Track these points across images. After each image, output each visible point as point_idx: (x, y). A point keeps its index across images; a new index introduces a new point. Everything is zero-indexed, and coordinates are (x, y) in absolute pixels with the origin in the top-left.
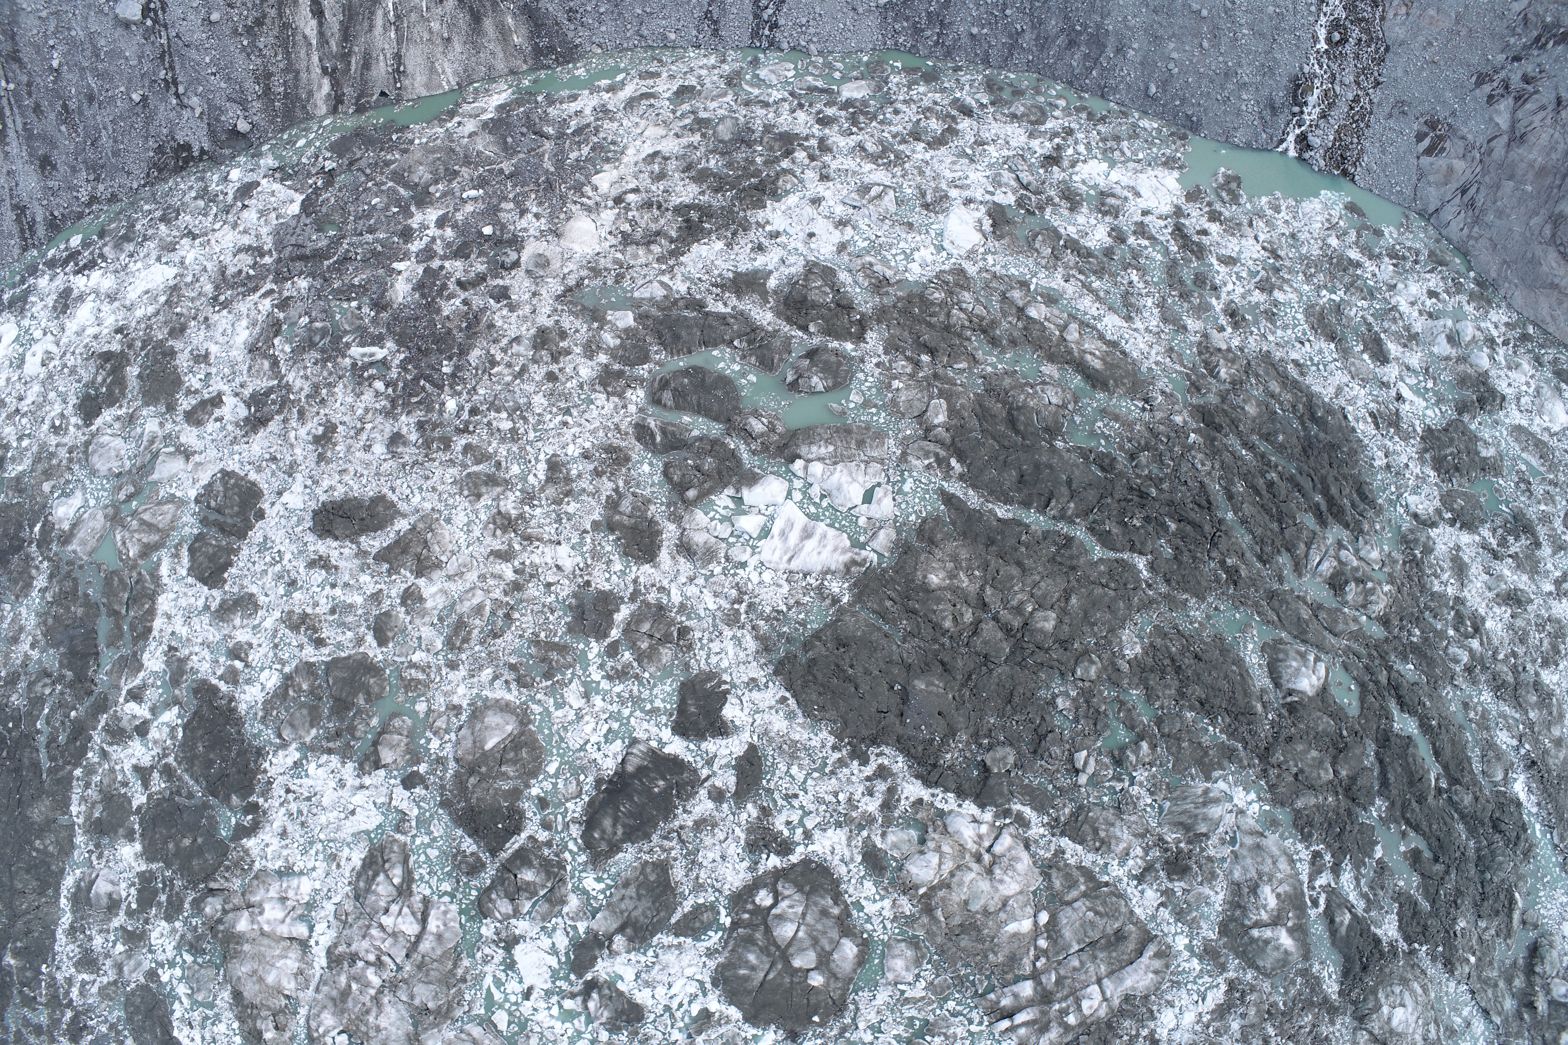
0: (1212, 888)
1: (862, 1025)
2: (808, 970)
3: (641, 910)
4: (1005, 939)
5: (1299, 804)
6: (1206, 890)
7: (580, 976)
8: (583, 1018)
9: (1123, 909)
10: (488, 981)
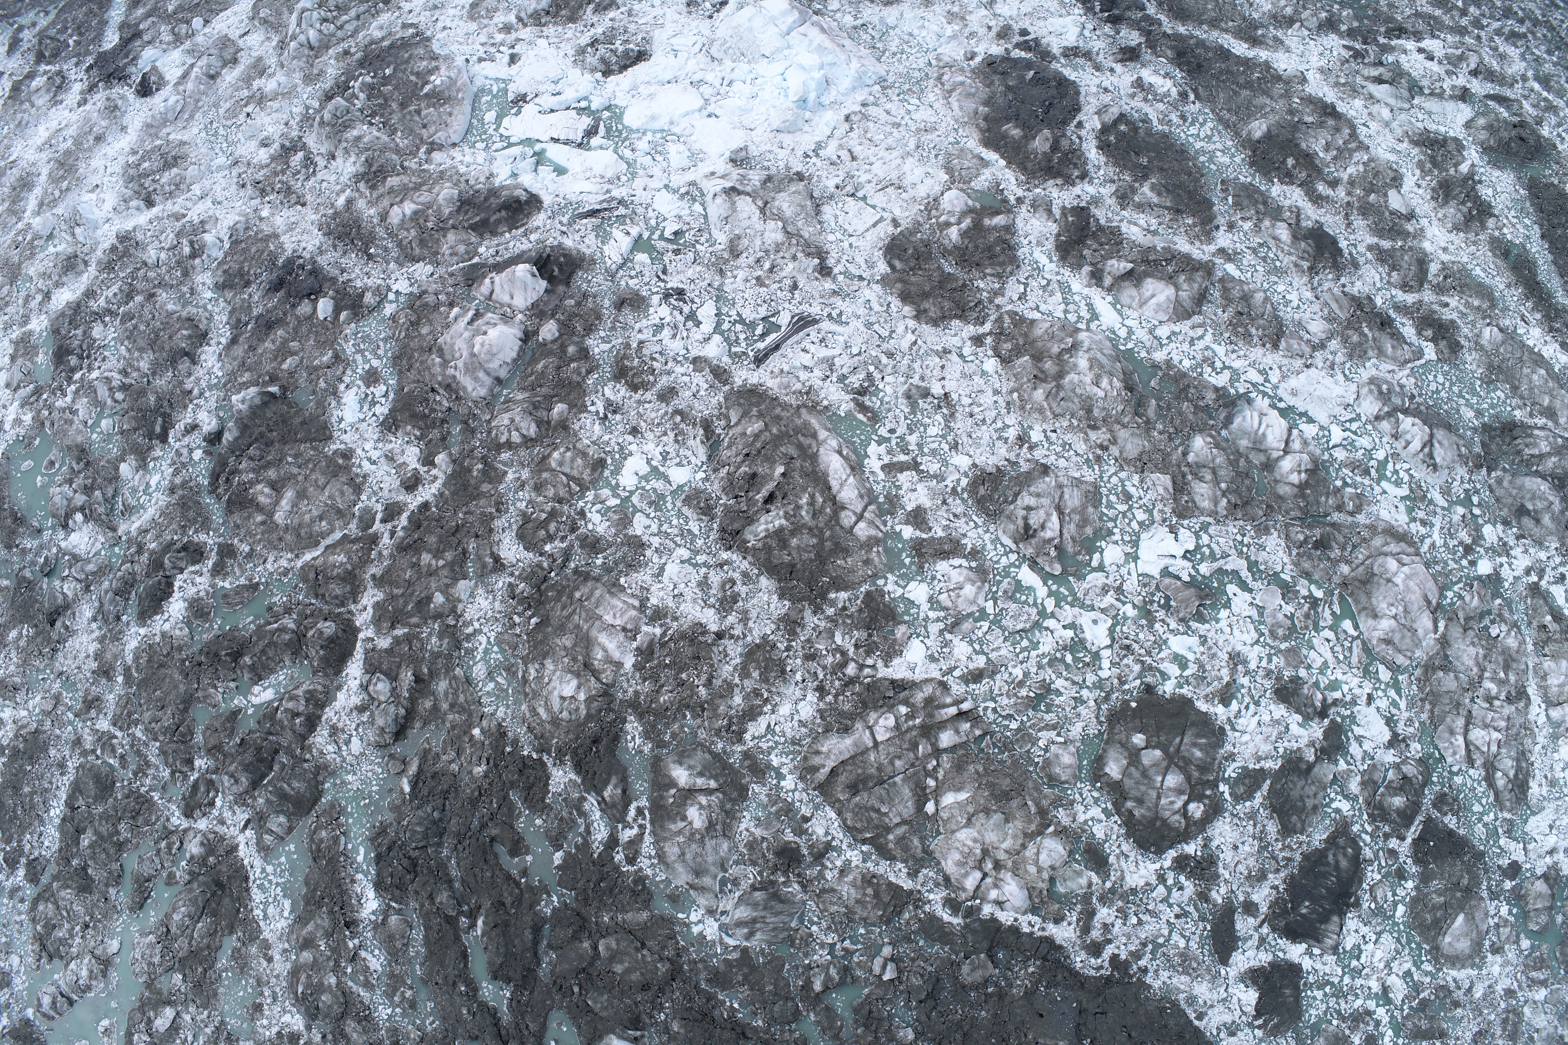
0: (752, 834)
1: (1092, 703)
2: (1146, 748)
3: (1298, 787)
4: (968, 786)
5: (645, 915)
6: (758, 832)
7: (1333, 721)
8: (1322, 686)
9: (849, 816)
10: (1403, 704)
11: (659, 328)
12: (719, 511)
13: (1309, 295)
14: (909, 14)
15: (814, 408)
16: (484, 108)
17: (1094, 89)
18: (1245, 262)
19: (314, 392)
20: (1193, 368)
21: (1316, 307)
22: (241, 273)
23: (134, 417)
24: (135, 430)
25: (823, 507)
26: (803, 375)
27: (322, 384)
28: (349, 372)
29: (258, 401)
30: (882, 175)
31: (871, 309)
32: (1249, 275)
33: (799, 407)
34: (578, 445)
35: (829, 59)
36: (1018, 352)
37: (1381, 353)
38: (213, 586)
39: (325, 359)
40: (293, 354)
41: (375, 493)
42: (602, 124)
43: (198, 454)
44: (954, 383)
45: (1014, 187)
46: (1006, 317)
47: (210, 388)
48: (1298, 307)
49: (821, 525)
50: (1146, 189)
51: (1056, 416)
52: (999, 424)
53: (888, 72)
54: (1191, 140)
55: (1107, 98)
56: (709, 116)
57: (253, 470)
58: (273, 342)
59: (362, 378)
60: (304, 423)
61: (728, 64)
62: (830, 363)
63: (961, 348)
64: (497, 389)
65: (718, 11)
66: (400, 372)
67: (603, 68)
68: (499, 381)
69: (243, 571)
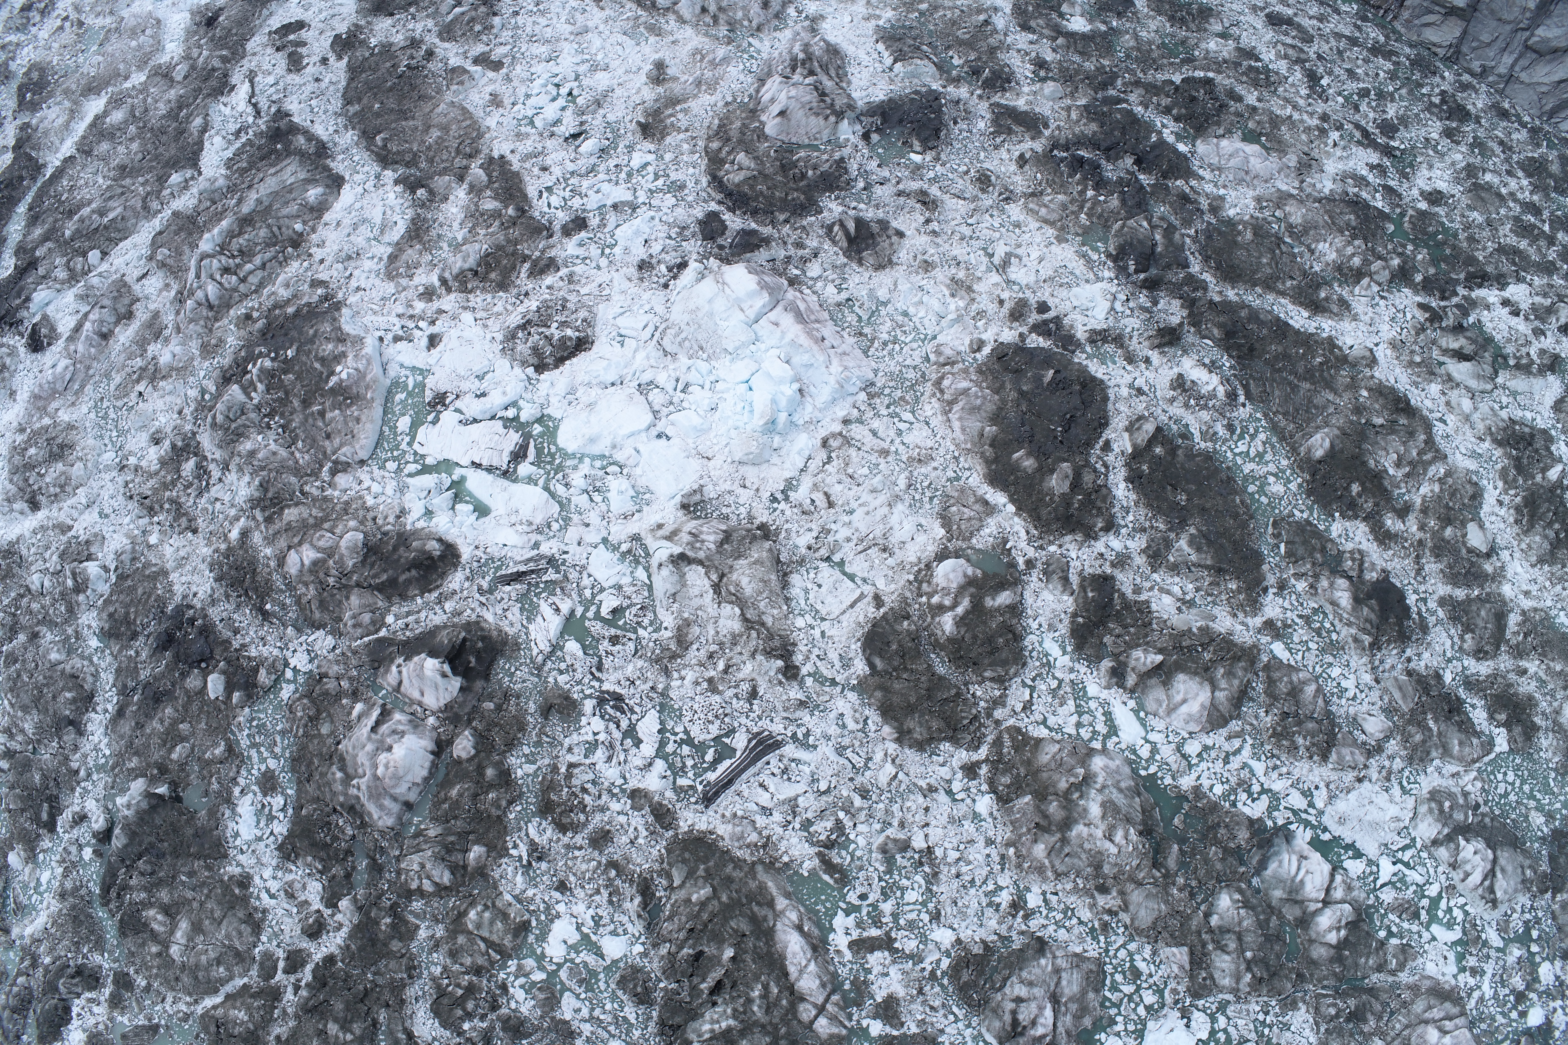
11: (592, 747)
12: (658, 995)
13: (1367, 678)
14: (904, 286)
15: (771, 865)
16: (397, 409)
17: (1125, 392)
18: (1296, 639)
19: (206, 794)
20: (1225, 796)
21: (1375, 695)
22: (127, 621)
23: (20, 797)
24: (23, 810)
25: (778, 999)
26: (761, 821)
27: (215, 786)
28: (244, 772)
29: (144, 805)
30: (864, 531)
31: (844, 726)
32: (1299, 657)
33: (754, 864)
34: (499, 904)
35: (806, 358)
36: (1018, 788)
37: (1446, 752)
38: (111, 1019)
39: (217, 752)
40: (183, 739)
41: (276, 935)
42: (532, 443)
43: (87, 853)
44: (940, 831)
45: (1023, 544)
46: (1006, 736)
47: (100, 768)
48: (1354, 698)
49: (776, 1020)
50: (1183, 543)
51: (1058, 875)
52: (991, 887)
53: (876, 372)
54: (1239, 461)
55: (1140, 405)
56: (659, 436)
57: (145, 889)
58: (162, 721)
59: (258, 783)
60: (196, 835)
61: (683, 360)
62: (792, 805)
63: (949, 782)
64: (407, 816)
65: (675, 277)
66: (299, 782)
67: (535, 361)
68: (408, 806)
69: (141, 1010)
